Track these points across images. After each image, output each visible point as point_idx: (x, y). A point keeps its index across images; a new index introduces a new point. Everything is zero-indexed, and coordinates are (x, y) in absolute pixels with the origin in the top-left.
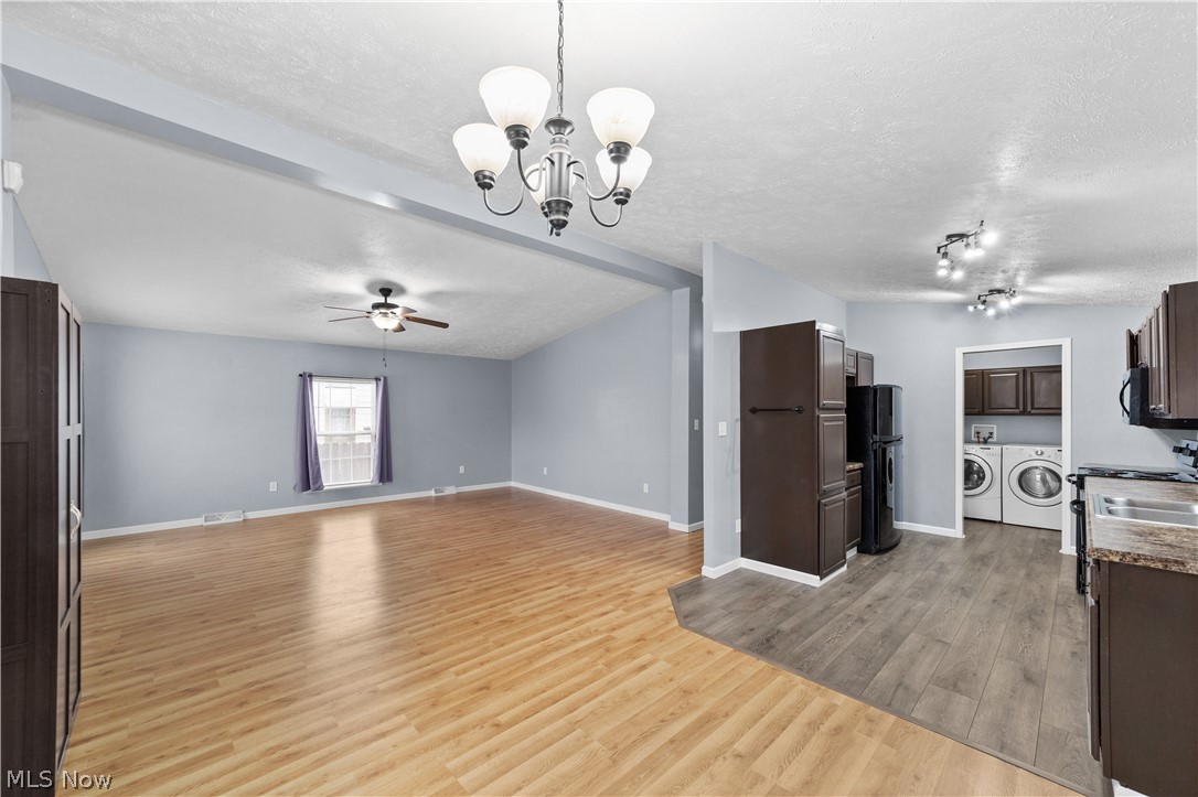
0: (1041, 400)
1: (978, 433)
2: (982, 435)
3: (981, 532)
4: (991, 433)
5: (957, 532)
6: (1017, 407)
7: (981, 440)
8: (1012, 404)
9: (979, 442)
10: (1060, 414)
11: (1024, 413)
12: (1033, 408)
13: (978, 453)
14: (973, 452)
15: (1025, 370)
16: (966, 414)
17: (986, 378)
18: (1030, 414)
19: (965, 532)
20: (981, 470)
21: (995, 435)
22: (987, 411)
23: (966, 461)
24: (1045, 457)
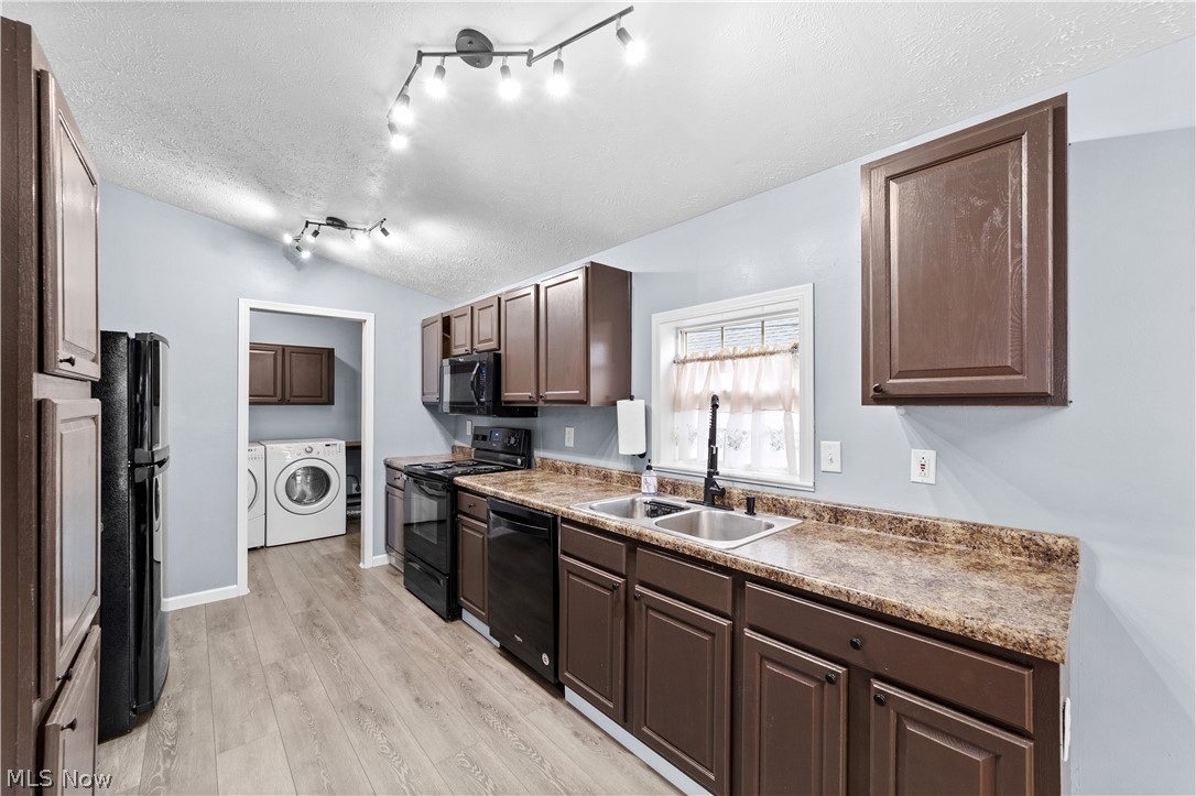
5: (241, 586)
6: (276, 396)
8: (270, 392)
11: (283, 402)
12: (291, 397)
18: (289, 403)
24: (313, 454)
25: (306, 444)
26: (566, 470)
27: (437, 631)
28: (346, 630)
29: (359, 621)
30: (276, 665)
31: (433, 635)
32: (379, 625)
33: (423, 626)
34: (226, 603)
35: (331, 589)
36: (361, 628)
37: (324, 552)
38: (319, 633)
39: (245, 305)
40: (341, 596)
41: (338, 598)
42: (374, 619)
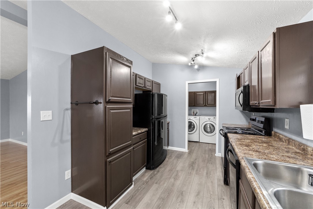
0: (210, 102)
1: (194, 112)
2: (195, 113)
3: (193, 148)
4: (197, 112)
5: (186, 150)
6: (204, 104)
7: (194, 114)
8: (202, 103)
9: (194, 115)
10: (216, 106)
11: (205, 106)
12: (207, 104)
13: (193, 119)
14: (192, 119)
15: (205, 92)
16: (189, 106)
17: (196, 94)
18: (207, 106)
19: (188, 149)
20: (194, 125)
21: (198, 113)
22: (196, 105)
23: (189, 122)
24: (210, 120)
25: (209, 117)
26: (284, 141)
27: (218, 185)
28: (197, 170)
29: (202, 170)
30: (178, 171)
31: (216, 186)
32: (205, 174)
33: (216, 181)
34: (183, 152)
35: (203, 158)
36: (200, 172)
37: (210, 148)
38: (191, 168)
39: (187, 83)
40: (204, 161)
41: (202, 161)
42: (205, 171)
